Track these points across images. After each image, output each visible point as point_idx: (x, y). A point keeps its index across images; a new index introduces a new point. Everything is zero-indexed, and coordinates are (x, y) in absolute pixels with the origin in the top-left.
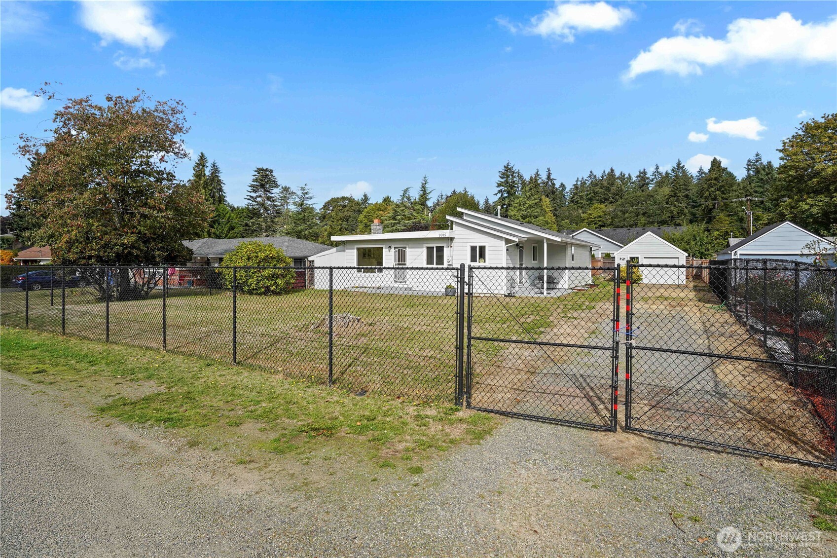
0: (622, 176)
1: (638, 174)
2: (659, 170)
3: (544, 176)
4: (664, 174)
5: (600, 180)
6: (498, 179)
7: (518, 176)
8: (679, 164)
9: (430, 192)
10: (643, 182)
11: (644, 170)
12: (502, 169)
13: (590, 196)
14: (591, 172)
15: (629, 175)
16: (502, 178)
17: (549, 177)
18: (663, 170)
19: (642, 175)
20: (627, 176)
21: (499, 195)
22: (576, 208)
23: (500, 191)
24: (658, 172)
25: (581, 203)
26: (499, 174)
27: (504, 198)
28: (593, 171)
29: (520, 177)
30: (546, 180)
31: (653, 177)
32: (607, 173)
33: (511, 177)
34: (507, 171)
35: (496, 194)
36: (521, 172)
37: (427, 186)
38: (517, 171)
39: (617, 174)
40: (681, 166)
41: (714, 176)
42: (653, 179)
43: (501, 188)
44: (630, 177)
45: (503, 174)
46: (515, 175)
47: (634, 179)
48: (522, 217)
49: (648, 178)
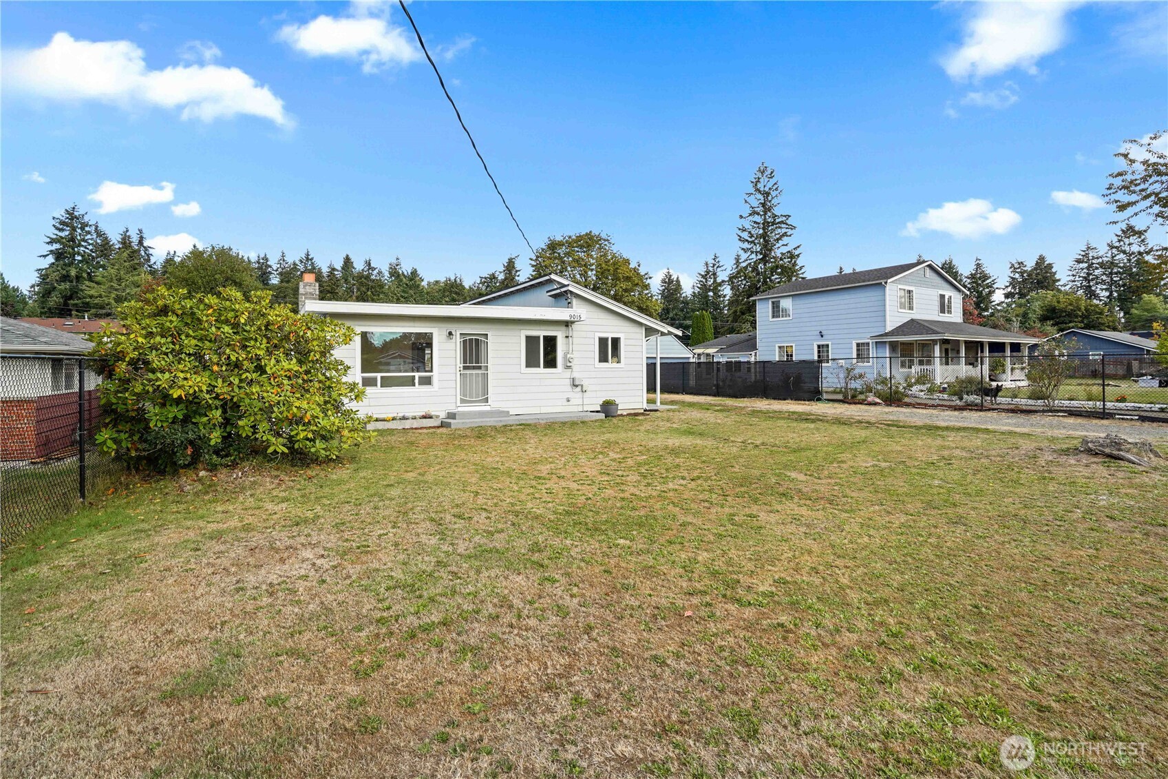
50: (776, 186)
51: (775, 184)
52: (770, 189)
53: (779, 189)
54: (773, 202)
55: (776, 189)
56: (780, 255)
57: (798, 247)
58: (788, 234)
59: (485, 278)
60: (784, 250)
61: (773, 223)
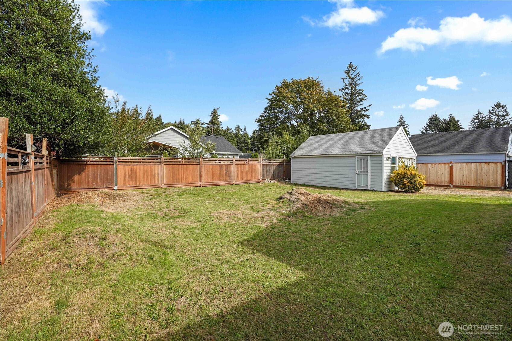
50: (358, 74)
51: (358, 73)
52: (355, 76)
53: (360, 76)
54: (357, 82)
55: (358, 76)
56: (360, 109)
57: (371, 105)
58: (365, 99)
59: (194, 122)
60: (362, 107)
61: (356, 93)
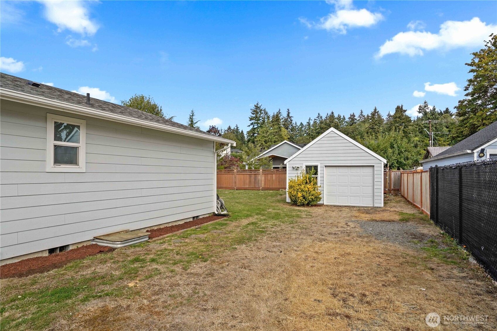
0: (339, 117)
1: (350, 116)
2: (363, 114)
3: (284, 115)
4: (366, 116)
5: (325, 120)
6: (250, 115)
7: (265, 113)
8: (375, 110)
9: (196, 123)
10: (353, 122)
11: (353, 114)
12: (253, 107)
13: (317, 131)
14: (319, 114)
15: (344, 116)
16: (253, 114)
17: (288, 115)
18: (365, 114)
19: (352, 117)
20: (342, 117)
21: (251, 127)
22: (308, 138)
23: (252, 124)
24: (362, 115)
25: (312, 135)
26: (251, 111)
27: (255, 129)
28: (320, 114)
29: (266, 113)
30: (286, 117)
31: (359, 118)
32: (329, 114)
33: (259, 113)
34: (257, 109)
35: (249, 126)
36: (267, 110)
37: (194, 117)
38: (264, 109)
39: (336, 115)
40: (377, 111)
41: (398, 116)
42: (359, 120)
43: (253, 121)
44: (344, 118)
45: (254, 111)
46: (262, 112)
47: (347, 119)
48: (265, 141)
49: (356, 119)
